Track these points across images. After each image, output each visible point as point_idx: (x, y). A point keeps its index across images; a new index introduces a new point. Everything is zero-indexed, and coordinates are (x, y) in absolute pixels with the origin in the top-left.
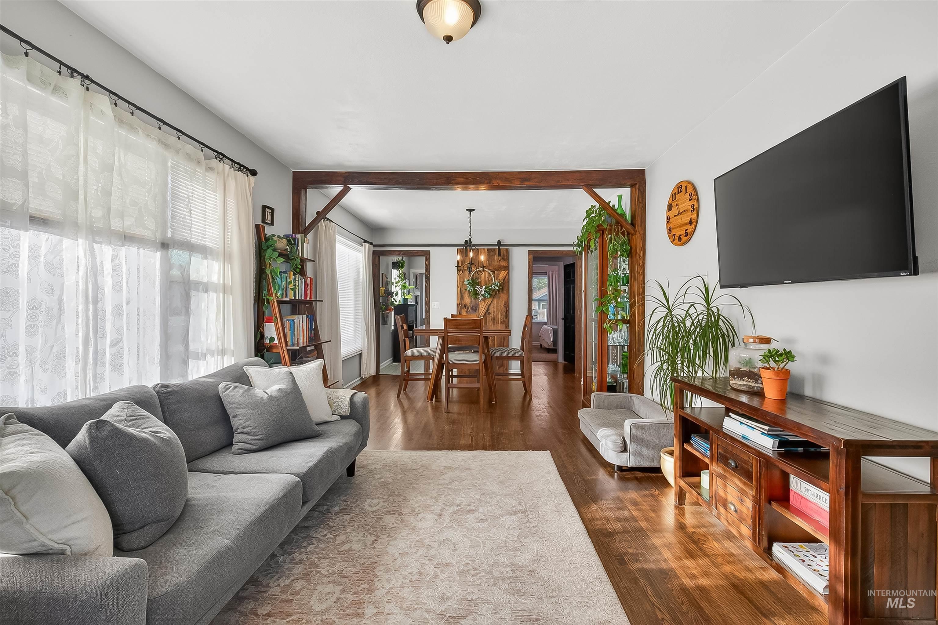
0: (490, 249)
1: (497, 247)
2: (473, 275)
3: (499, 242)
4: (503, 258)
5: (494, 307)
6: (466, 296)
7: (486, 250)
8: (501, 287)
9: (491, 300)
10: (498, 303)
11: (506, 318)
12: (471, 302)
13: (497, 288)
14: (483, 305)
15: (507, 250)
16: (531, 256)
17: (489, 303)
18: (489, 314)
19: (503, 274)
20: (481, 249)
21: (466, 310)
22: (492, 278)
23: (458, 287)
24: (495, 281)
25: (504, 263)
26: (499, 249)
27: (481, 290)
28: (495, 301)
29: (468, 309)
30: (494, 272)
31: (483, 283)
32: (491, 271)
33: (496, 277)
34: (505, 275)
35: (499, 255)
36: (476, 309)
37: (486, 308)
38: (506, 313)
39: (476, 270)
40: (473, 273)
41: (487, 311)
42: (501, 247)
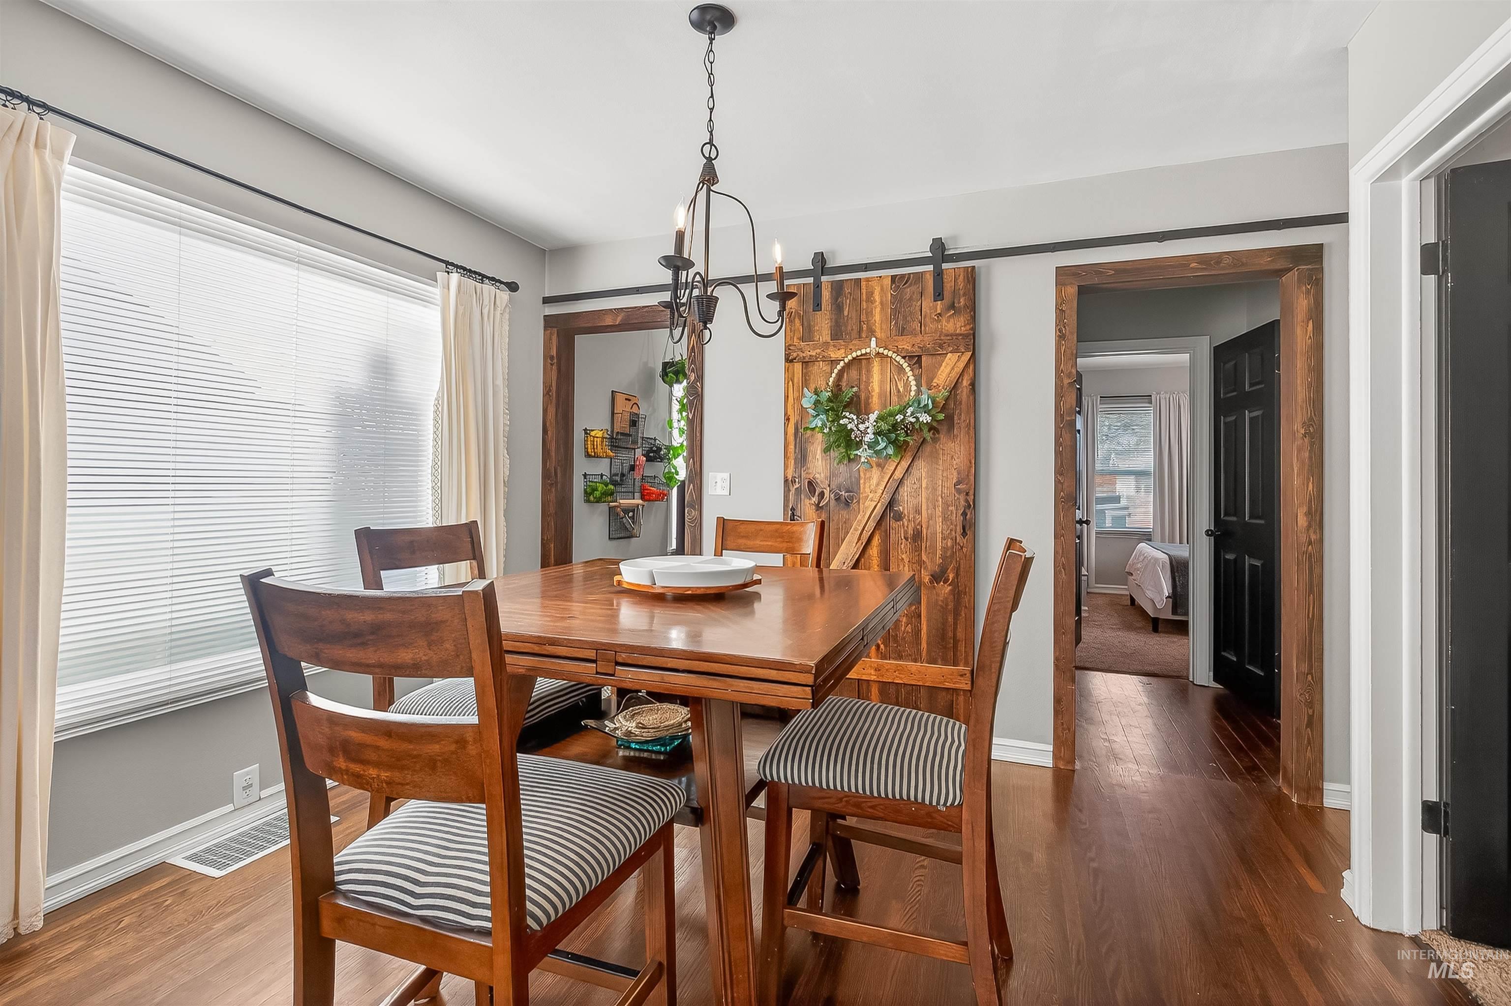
0: (902, 276)
1: (930, 268)
2: (839, 372)
3: (938, 245)
4: (952, 306)
5: (917, 492)
6: (817, 450)
7: (888, 281)
8: (941, 416)
9: (905, 464)
10: (932, 476)
11: (964, 533)
12: (832, 475)
13: (925, 418)
14: (873, 484)
15: (971, 276)
16: (1072, 290)
17: (898, 475)
18: (899, 517)
19: (949, 366)
20: (868, 280)
21: (815, 499)
22: (907, 385)
23: (786, 419)
24: (919, 392)
25: (957, 325)
26: (939, 275)
27: (862, 427)
28: (922, 468)
30: (915, 360)
31: (875, 400)
32: (904, 358)
33: (924, 379)
34: (961, 365)
35: (939, 295)
36: (847, 504)
37: (887, 498)
38: (964, 514)
39: (850, 357)
40: (839, 367)
41: (891, 504)
42: (945, 266)
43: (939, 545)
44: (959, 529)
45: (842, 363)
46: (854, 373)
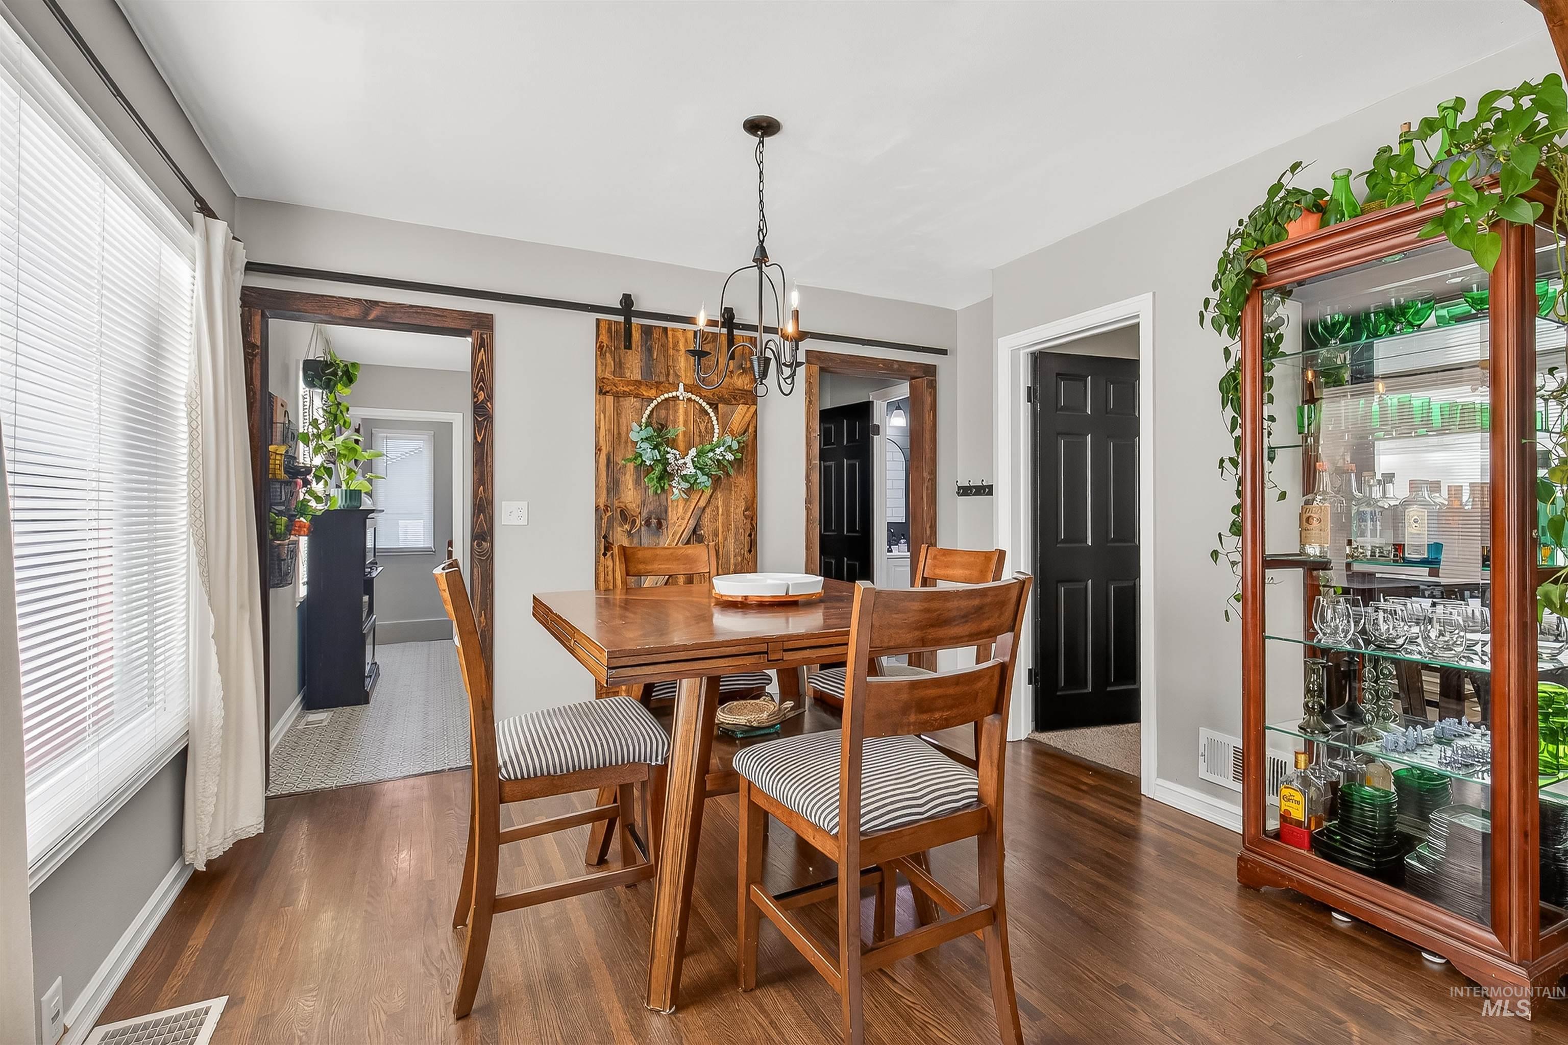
0: (702, 334)
1: (724, 331)
2: (652, 412)
3: (729, 312)
4: (741, 367)
5: (716, 518)
6: (628, 480)
7: (689, 336)
8: (739, 455)
9: (709, 494)
10: (727, 505)
11: (750, 551)
12: (644, 503)
13: (729, 457)
14: (680, 510)
15: (753, 343)
16: (816, 371)
17: (702, 503)
18: (700, 539)
19: (739, 415)
20: (673, 330)
21: (627, 527)
23: (598, 449)
24: (721, 436)
25: (741, 382)
26: (729, 337)
27: (682, 462)
28: (721, 496)
29: (634, 522)
30: (716, 407)
31: (681, 439)
32: (708, 404)
34: (749, 414)
35: (732, 355)
36: (658, 530)
37: (692, 523)
38: (750, 535)
39: (662, 397)
40: (652, 405)
41: (694, 531)
42: (736, 332)
43: (732, 561)
44: (746, 549)
45: (655, 402)
46: (663, 413)
